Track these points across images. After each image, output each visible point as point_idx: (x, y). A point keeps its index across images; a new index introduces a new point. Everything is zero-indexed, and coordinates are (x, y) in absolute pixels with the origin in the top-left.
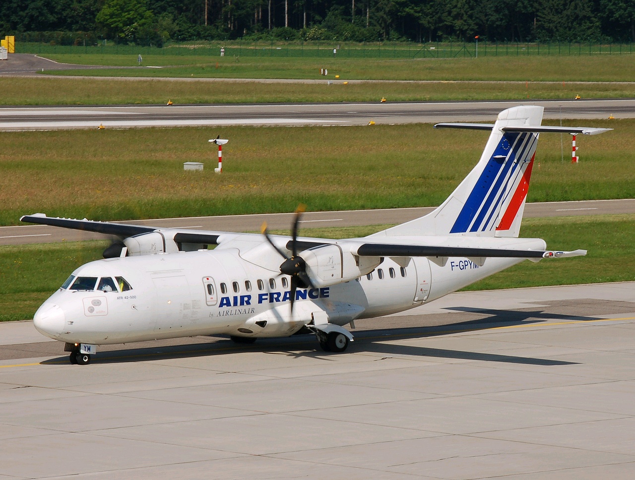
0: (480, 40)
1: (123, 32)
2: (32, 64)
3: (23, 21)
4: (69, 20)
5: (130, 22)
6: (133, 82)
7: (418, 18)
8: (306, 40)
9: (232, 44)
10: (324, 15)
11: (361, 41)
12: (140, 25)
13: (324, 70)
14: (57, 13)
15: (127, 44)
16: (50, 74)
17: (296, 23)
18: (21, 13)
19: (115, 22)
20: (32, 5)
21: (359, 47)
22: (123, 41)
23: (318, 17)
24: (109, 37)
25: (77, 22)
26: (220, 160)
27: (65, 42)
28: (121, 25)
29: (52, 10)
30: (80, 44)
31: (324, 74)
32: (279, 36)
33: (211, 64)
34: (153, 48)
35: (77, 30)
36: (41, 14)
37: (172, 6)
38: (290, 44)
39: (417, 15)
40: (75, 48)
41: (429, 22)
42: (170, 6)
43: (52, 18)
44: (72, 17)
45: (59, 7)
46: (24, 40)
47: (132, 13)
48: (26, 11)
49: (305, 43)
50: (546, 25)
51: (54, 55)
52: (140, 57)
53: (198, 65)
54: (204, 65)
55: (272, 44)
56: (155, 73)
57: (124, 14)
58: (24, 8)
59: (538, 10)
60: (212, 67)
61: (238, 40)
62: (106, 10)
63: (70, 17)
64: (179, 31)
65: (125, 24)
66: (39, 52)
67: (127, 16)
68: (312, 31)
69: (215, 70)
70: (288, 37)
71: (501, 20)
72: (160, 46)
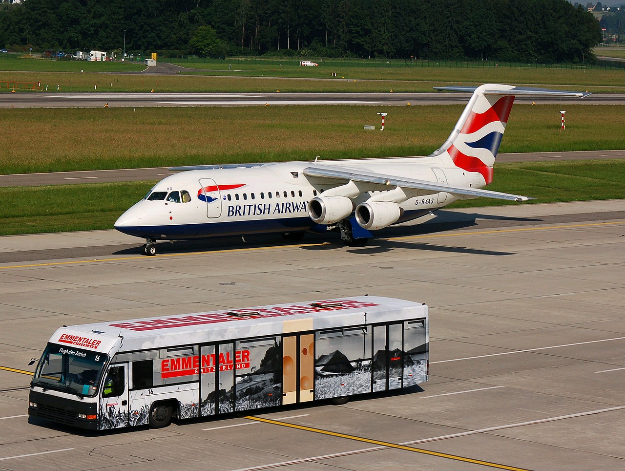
0: (413, 58)
1: (204, 50)
2: (171, 68)
3: (144, 44)
5: (209, 44)
7: (363, 45)
9: (259, 58)
10: (309, 43)
11: (331, 57)
12: (213, 47)
13: (334, 74)
14: (162, 40)
16: (185, 74)
17: (294, 46)
18: (143, 40)
19: (200, 45)
20: (149, 36)
21: (330, 60)
22: (205, 56)
23: (306, 43)
24: (196, 54)
25: (173, 45)
28: (203, 47)
29: (160, 38)
31: (334, 76)
32: (284, 54)
34: (221, 60)
35: (174, 49)
38: (291, 58)
39: (362, 43)
40: (177, 59)
41: (369, 47)
42: (225, 36)
43: (159, 42)
44: (171, 42)
45: (164, 37)
47: (209, 40)
49: (300, 58)
50: (434, 50)
51: (178, 63)
55: (281, 58)
57: (204, 41)
58: (144, 38)
59: (429, 42)
60: (271, 71)
61: (263, 56)
62: (194, 39)
64: (230, 50)
65: (205, 46)
66: (170, 62)
67: (206, 42)
68: (304, 51)
69: (273, 73)
70: (290, 54)
71: (409, 46)
72: (224, 59)
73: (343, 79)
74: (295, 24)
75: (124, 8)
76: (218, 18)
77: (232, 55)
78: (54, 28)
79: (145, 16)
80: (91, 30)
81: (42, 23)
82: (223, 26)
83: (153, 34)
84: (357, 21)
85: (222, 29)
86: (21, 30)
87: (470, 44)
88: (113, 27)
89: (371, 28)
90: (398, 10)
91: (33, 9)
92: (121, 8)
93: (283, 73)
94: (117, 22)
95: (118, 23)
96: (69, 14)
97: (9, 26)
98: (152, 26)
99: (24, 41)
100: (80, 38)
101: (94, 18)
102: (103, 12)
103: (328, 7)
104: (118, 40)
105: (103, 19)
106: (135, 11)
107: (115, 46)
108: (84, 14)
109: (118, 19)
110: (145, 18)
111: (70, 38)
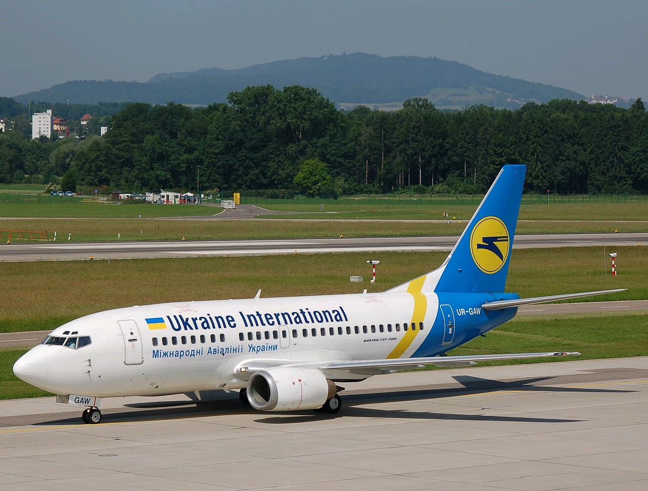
0: (550, 193)
1: (311, 189)
2: (251, 211)
3: (245, 183)
4: (276, 182)
5: (316, 182)
6: (317, 222)
8: (434, 194)
10: (445, 177)
12: (323, 185)
13: (445, 214)
14: (268, 177)
15: (314, 197)
16: (263, 218)
17: (427, 182)
18: (245, 178)
19: (306, 183)
20: (252, 173)
22: (312, 195)
23: (441, 179)
24: (302, 193)
25: (281, 183)
26: (374, 274)
27: (274, 196)
28: (310, 185)
29: (265, 176)
30: (283, 197)
31: (445, 216)
32: (415, 190)
33: (370, 210)
34: (332, 200)
35: (281, 189)
36: (258, 178)
37: (344, 171)
38: (423, 196)
42: (343, 172)
43: (265, 181)
44: (278, 180)
45: (270, 173)
46: (246, 195)
47: (317, 176)
48: (248, 177)
49: (433, 195)
50: (596, 183)
51: (266, 205)
52: (322, 205)
53: (361, 211)
54: (365, 211)
55: (411, 196)
56: (333, 217)
57: (312, 178)
58: (246, 175)
59: (589, 173)
60: (370, 212)
61: (388, 194)
62: (300, 175)
63: (276, 180)
64: (349, 188)
65: (313, 184)
66: (256, 203)
67: (314, 178)
68: (438, 187)
69: (372, 214)
70: (421, 191)
71: (565, 179)
72: (336, 198)
73: (454, 219)
74: (427, 156)
75: (222, 139)
76: (334, 150)
77: (352, 194)
78: (138, 165)
79: (246, 149)
80: (182, 167)
81: (123, 159)
82: (341, 160)
83: (257, 171)
84: (501, 151)
85: (339, 163)
86: (100, 169)
87: (639, 174)
88: (208, 162)
89: (518, 158)
90: (551, 136)
91: (113, 143)
92: (218, 139)
93: (387, 213)
94: (213, 156)
95: (215, 158)
96: (155, 148)
97: (85, 163)
98: (255, 161)
99: (103, 181)
100: (169, 176)
101: (185, 152)
102: (197, 145)
103: (467, 134)
104: (215, 178)
105: (196, 153)
106: (234, 143)
107: (211, 186)
108: (174, 147)
109: (214, 153)
110: (246, 151)
111: (158, 176)
